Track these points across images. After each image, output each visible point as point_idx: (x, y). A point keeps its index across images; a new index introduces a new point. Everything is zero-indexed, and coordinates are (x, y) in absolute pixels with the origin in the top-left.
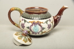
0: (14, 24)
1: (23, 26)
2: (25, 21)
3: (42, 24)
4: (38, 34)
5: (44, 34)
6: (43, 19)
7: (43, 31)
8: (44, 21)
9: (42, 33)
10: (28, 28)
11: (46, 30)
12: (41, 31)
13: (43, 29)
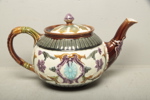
0: (22, 63)
1: (42, 67)
2: (46, 55)
3: (82, 60)
4: (74, 84)
5: (88, 81)
6: (86, 48)
7: (87, 75)
8: (88, 52)
9: (85, 79)
10: (53, 70)
11: (93, 72)
12: (82, 75)
13: (86, 70)
